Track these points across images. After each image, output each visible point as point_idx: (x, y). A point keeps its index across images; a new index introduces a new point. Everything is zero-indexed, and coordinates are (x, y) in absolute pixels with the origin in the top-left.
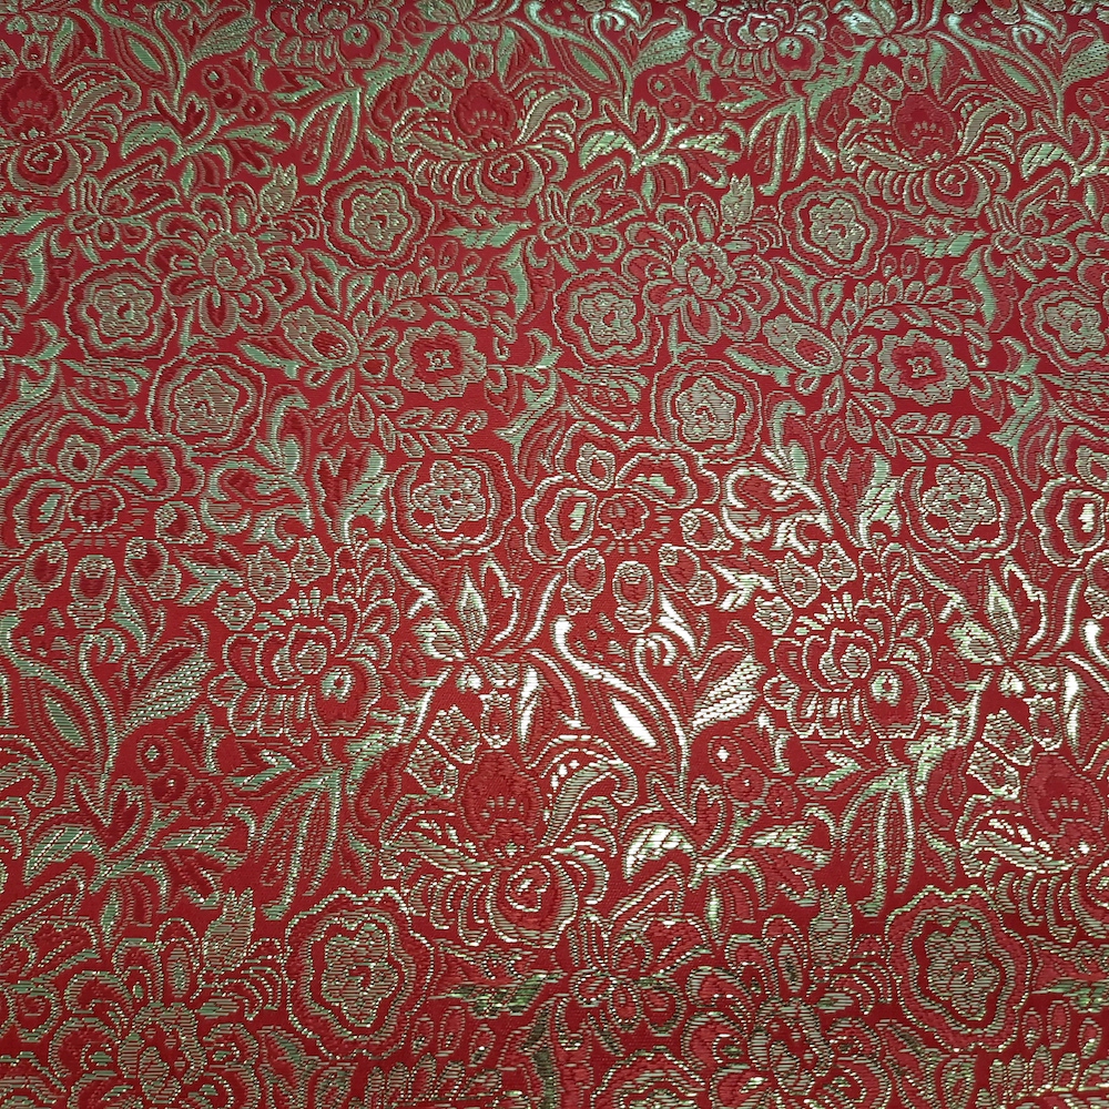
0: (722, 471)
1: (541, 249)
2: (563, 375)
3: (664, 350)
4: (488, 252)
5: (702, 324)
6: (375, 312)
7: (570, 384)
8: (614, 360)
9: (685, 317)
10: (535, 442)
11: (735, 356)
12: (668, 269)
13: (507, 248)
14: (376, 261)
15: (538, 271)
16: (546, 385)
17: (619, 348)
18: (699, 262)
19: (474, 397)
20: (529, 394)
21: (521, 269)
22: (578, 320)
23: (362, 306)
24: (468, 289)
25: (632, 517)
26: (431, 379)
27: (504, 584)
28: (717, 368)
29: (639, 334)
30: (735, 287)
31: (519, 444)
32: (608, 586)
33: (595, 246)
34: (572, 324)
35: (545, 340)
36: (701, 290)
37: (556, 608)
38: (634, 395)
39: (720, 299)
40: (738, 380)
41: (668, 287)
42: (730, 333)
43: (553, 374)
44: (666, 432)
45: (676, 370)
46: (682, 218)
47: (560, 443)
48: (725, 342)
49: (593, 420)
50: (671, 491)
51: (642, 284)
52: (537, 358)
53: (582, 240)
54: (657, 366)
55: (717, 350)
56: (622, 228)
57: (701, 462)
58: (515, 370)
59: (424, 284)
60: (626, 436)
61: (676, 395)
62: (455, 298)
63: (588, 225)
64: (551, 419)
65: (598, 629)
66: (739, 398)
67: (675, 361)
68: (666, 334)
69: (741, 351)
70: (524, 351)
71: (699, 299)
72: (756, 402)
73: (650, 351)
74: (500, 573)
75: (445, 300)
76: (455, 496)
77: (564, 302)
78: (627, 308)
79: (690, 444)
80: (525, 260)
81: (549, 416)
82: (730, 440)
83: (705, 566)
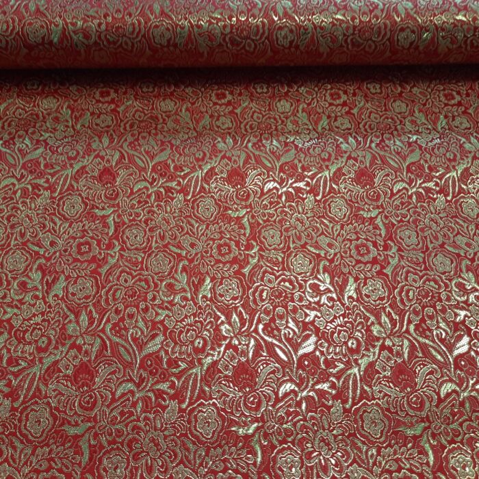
0: (305, 281)
1: (253, 217)
2: (260, 254)
3: (289, 246)
4: (238, 218)
5: (299, 238)
6: (206, 236)
7: (262, 256)
8: (274, 249)
9: (294, 236)
10: (252, 273)
11: (309, 248)
12: (290, 222)
13: (243, 217)
14: (206, 221)
15: (252, 224)
16: (255, 257)
17: (276, 245)
18: (298, 220)
20: (250, 259)
21: (247, 223)
22: (264, 237)
23: (203, 234)
24: (232, 229)
25: (280, 294)
26: (223, 255)
27: (244, 314)
28: (304, 251)
29: (281, 242)
30: (309, 227)
31: (248, 274)
32: (273, 315)
33: (268, 216)
34: (262, 239)
35: (254, 244)
36: (299, 228)
37: (259, 322)
38: (280, 260)
39: (305, 231)
40: (310, 255)
41: (290, 228)
42: (307, 241)
43: (257, 254)
44: (289, 270)
45: (292, 252)
46: (293, 207)
47: (259, 273)
48: (306, 243)
49: (269, 267)
50: (291, 287)
51: (282, 227)
52: (252, 249)
53: (265, 214)
54: (286, 251)
55: (304, 246)
56: (276, 210)
57: (299, 279)
58: (246, 252)
59: (220, 228)
60: (278, 271)
61: (292, 259)
62: (229, 232)
63: (266, 209)
64: (257, 267)
65: (271, 327)
66: (310, 260)
67: (292, 249)
68: (289, 242)
69: (311, 246)
70: (249, 247)
71: (299, 231)
72: (315, 261)
73: (285, 246)
74: (243, 311)
75: (226, 232)
76: (230, 289)
77: (260, 232)
78: (278, 234)
79: (297, 274)
80: (249, 220)
82: (308, 272)
83: (301, 309)
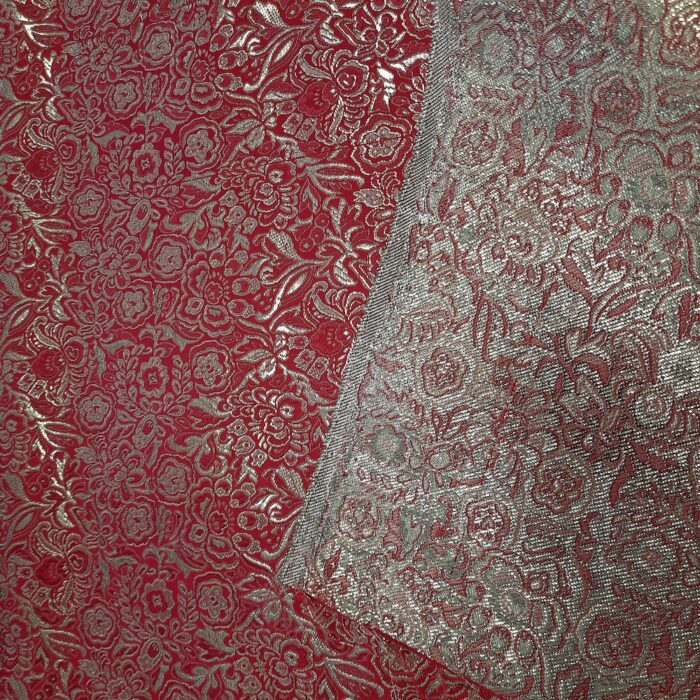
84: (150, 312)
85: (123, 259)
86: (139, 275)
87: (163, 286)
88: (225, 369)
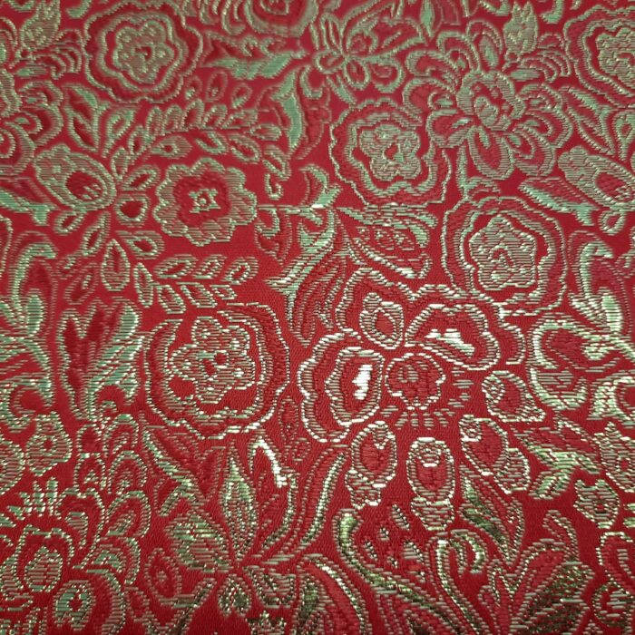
0: (526, 324)
1: (316, 79)
2: (342, 216)
3: (453, 185)
4: (259, 83)
5: (492, 157)
6: (136, 148)
7: (350, 225)
8: (400, 197)
9: (473, 150)
10: (311, 294)
11: (531, 192)
12: (453, 98)
13: (280, 78)
14: (140, 94)
15: (314, 102)
16: (324, 227)
17: (403, 184)
18: (485, 91)
19: (243, 243)
20: (305, 237)
21: (294, 99)
22: (358, 153)
23: (122, 142)
24: (237, 122)
26: (196, 221)
27: (276, 469)
28: (511, 205)
29: (425, 170)
30: (524, 118)
31: (293, 296)
32: (401, 470)
33: (373, 76)
34: (351, 158)
35: (321, 176)
36: (489, 121)
37: (341, 499)
38: (422, 236)
39: (510, 129)
40: (537, 218)
41: (454, 118)
42: (523, 167)
43: (331, 214)
44: (461, 279)
45: (467, 207)
46: (464, 46)
47: (340, 293)
48: (518, 176)
49: (376, 266)
50: (469, 349)
51: (425, 114)
52: (313, 196)
53: (360, 69)
54: (445, 203)
55: (511, 185)
56: (401, 57)
57: (502, 314)
58: (289, 210)
59: (191, 116)
60: (415, 284)
61: (469, 236)
62: (225, 132)
63: (365, 53)
64: (330, 266)
65: (391, 525)
66: (540, 239)
67: (466, 198)
68: (455, 168)
69: (538, 186)
70: (299, 190)
71: (488, 131)
72: (558, 244)
73: (438, 186)
74: (271, 454)
75: (212, 135)
76: (220, 359)
77: (342, 134)
78: (410, 142)
79: (489, 293)
80: (299, 90)
81: (327, 263)
82: (534, 287)
83: (514, 443)
84: (370, 197)
85: (500, 133)
86: (462, 170)
87: (434, 234)
88: (210, 409)
